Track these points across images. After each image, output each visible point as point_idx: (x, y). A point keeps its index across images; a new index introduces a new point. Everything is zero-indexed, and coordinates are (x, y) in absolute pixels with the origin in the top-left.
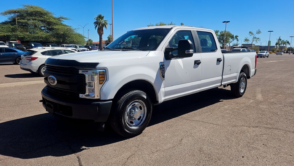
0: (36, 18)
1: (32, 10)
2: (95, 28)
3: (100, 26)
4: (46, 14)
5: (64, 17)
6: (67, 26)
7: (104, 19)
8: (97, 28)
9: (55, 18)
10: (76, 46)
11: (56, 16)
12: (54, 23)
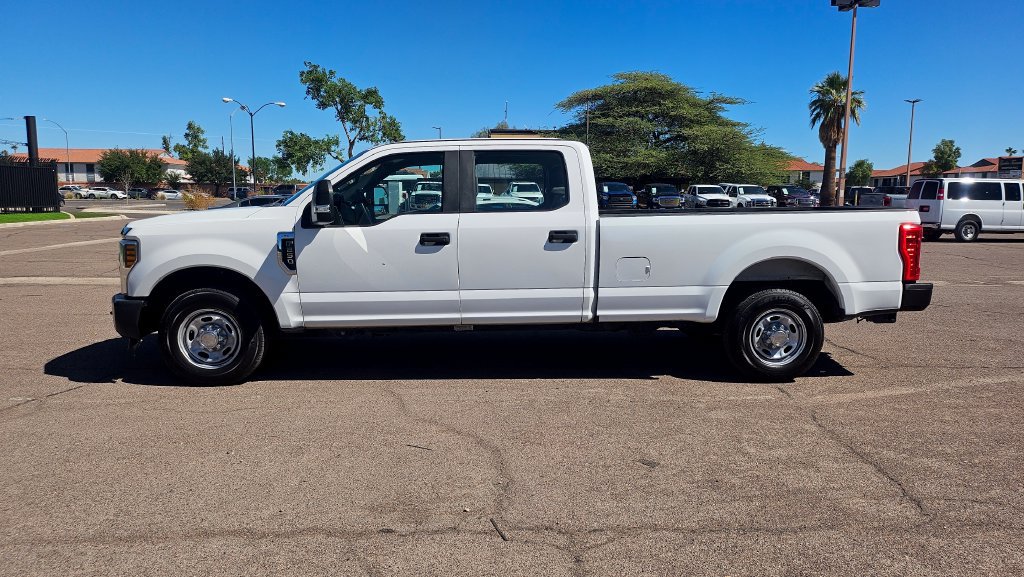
0: (639, 109)
1: (632, 86)
2: (814, 121)
3: (831, 117)
4: (672, 94)
5: (726, 95)
6: (734, 125)
7: (852, 88)
8: (818, 124)
9: (695, 105)
10: (735, 188)
11: (704, 96)
12: (692, 121)
